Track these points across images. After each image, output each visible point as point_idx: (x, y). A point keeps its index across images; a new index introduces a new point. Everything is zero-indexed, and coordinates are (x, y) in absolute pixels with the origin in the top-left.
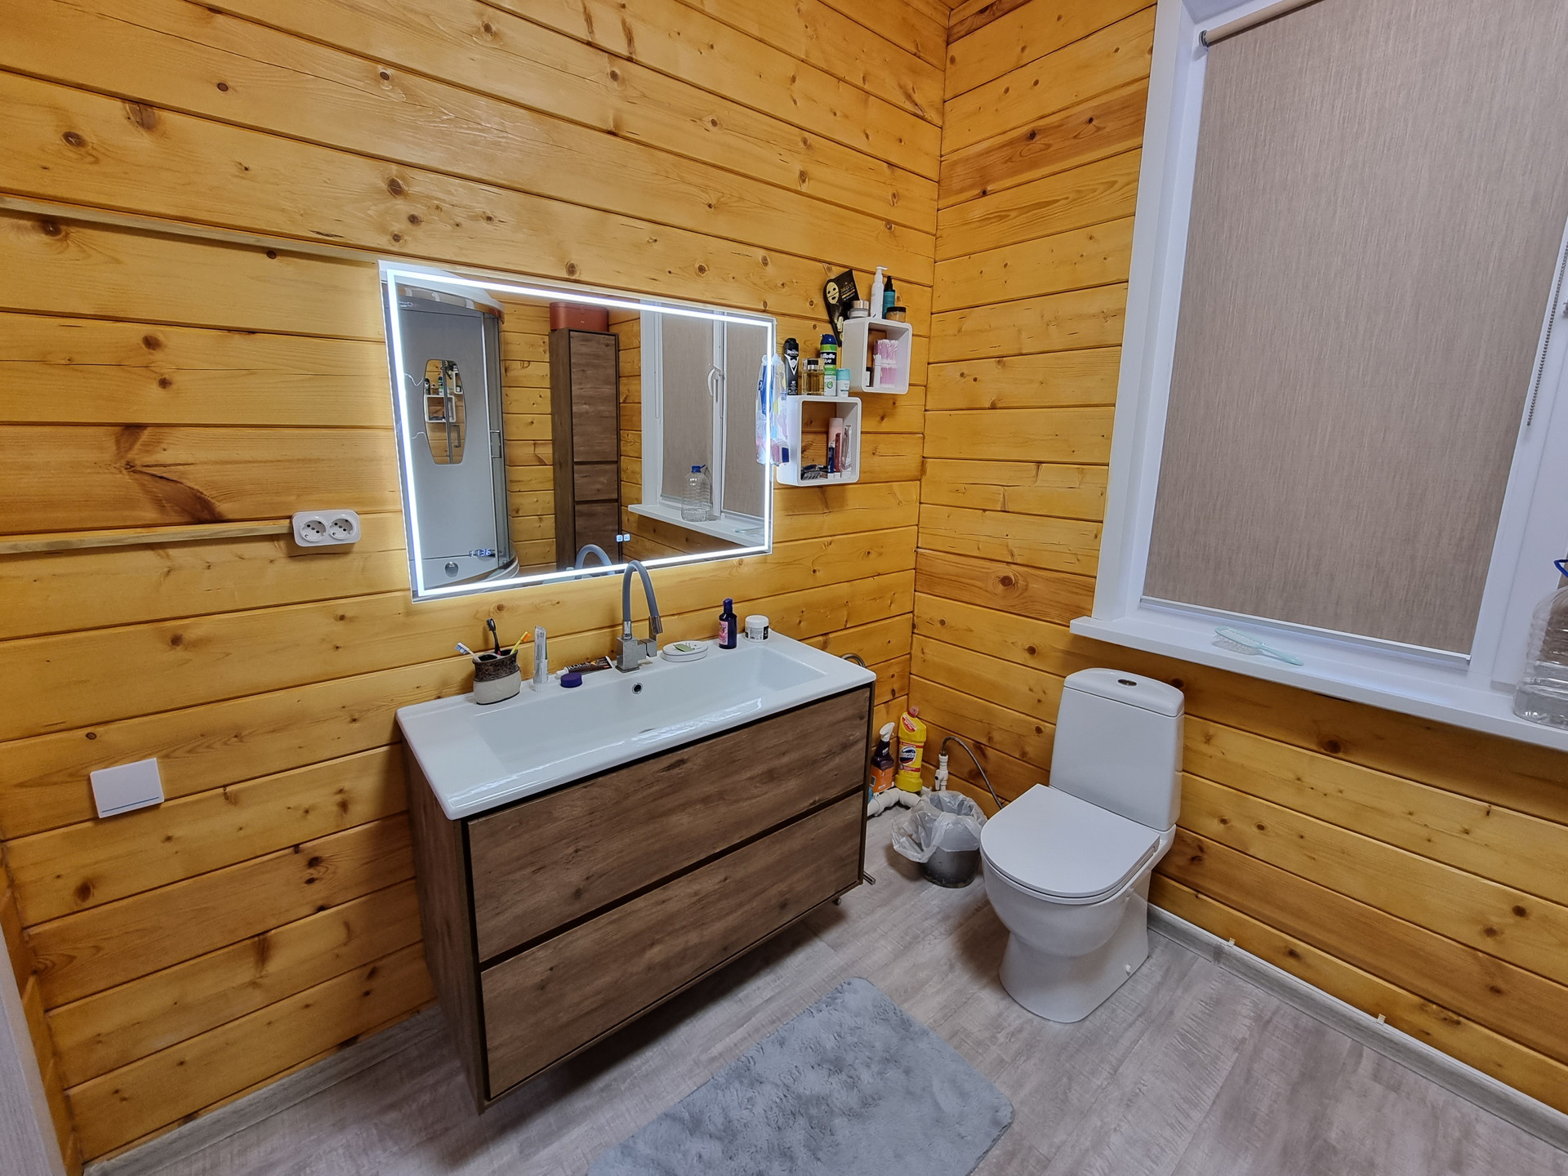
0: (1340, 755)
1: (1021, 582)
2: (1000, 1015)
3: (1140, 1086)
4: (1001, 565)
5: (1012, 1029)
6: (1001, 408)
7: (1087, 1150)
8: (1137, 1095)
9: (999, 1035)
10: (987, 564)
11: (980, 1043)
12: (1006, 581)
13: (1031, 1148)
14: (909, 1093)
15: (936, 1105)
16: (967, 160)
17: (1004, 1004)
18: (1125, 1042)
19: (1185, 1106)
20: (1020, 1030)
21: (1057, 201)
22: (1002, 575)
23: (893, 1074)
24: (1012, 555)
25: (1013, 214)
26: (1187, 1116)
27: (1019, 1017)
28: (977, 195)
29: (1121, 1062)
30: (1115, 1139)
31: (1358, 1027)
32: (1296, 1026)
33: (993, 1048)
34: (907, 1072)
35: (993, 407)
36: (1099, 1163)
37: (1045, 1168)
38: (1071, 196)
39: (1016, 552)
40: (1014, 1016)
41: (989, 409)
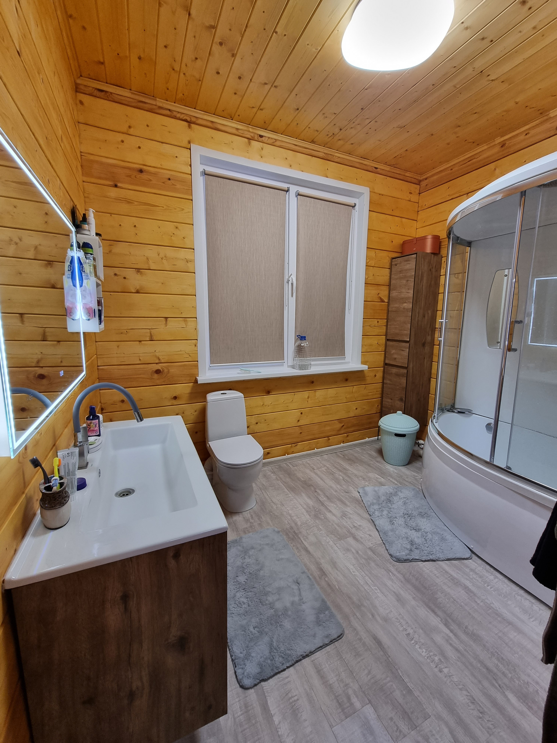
0: (270, 394)
1: (166, 370)
2: (244, 518)
3: (279, 501)
4: (154, 365)
5: (250, 517)
6: (142, 293)
7: (291, 518)
8: (281, 502)
9: (251, 521)
10: (146, 366)
11: (251, 527)
12: (158, 372)
13: (287, 529)
14: (260, 550)
15: (267, 544)
16: (102, 163)
17: (241, 515)
18: (267, 497)
19: (287, 496)
20: (252, 516)
21: (159, 207)
22: (155, 369)
23: (251, 552)
24: (159, 359)
25: (136, 203)
26: (290, 497)
27: (247, 514)
28: (110, 185)
29: (272, 500)
30: (290, 512)
31: (285, 460)
32: (277, 469)
33: (254, 524)
34: (253, 548)
35: (138, 292)
36: (295, 518)
37: (293, 528)
38: (165, 207)
39: (160, 357)
40: (247, 515)
41: (135, 293)
